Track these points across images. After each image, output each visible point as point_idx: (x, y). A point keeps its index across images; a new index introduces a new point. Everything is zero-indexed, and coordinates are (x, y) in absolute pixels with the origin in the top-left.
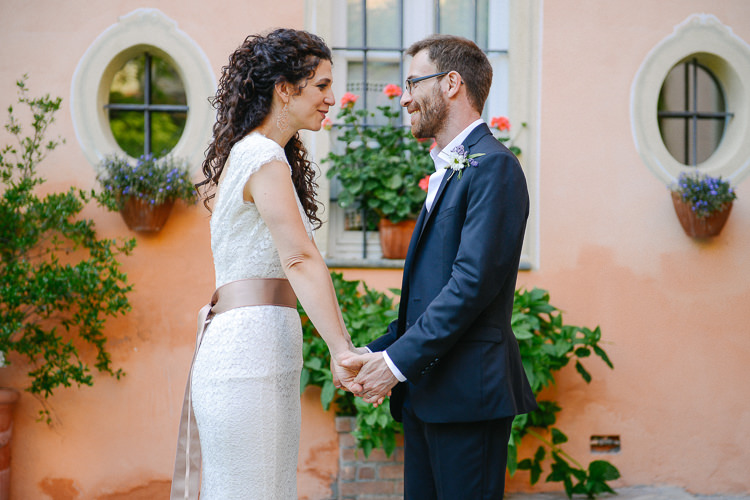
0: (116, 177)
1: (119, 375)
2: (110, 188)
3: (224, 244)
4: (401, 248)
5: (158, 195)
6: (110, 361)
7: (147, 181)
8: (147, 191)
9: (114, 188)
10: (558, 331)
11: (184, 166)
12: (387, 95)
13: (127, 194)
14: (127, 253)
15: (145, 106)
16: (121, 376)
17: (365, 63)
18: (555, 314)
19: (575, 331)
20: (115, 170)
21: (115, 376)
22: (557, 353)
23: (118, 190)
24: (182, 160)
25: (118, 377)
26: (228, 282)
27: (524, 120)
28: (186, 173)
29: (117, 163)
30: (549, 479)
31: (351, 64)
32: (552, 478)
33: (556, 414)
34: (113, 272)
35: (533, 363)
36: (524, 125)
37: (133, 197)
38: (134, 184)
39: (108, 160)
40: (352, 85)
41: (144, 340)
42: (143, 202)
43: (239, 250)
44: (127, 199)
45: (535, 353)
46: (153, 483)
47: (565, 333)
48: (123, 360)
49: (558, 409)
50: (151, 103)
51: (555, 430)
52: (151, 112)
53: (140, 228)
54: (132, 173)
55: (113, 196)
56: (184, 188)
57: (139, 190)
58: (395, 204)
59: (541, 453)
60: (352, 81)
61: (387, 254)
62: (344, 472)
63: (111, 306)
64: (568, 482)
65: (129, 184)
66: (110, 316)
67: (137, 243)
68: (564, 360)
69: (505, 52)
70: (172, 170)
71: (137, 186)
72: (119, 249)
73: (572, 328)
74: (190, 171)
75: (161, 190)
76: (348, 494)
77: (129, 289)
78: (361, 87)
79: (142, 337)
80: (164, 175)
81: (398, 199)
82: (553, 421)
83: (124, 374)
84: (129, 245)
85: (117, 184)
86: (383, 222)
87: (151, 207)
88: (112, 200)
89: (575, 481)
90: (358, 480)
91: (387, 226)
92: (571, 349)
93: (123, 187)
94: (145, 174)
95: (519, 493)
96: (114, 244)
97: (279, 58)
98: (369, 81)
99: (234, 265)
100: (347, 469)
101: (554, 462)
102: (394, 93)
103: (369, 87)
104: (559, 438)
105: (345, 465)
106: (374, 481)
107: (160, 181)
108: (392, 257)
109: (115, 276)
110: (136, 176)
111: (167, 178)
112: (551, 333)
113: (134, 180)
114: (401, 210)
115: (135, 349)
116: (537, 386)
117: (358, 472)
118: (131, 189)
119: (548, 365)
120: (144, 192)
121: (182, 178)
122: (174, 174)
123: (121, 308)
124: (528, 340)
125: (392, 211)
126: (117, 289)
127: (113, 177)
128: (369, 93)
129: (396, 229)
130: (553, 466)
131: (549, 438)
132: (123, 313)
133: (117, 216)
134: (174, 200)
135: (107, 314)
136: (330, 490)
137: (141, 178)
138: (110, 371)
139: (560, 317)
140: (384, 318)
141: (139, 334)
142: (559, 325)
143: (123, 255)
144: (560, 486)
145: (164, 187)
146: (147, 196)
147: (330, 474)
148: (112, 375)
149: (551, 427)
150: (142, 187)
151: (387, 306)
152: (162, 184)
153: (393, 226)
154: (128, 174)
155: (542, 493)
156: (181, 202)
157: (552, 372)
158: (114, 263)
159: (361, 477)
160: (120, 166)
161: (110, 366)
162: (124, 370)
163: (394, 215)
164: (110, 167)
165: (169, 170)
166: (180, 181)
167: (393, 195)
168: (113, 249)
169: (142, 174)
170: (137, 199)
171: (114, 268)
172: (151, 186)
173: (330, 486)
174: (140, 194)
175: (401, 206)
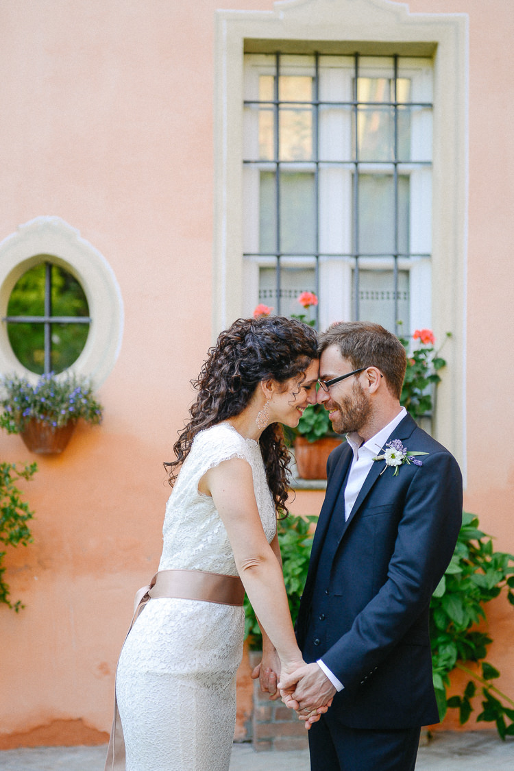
0: (15, 399)
1: (18, 607)
2: (9, 408)
3: (174, 531)
4: (318, 468)
5: (60, 417)
6: (8, 593)
7: (48, 402)
8: (49, 413)
9: (13, 409)
10: (489, 559)
11: (87, 383)
12: (302, 304)
13: (27, 417)
14: (27, 478)
15: (45, 318)
16: (20, 609)
17: (279, 269)
18: (485, 540)
19: (506, 559)
20: (14, 391)
21: (14, 609)
22: (487, 584)
23: (17, 412)
24: (85, 378)
25: (17, 610)
26: (169, 569)
27: (449, 330)
28: (90, 392)
29: (17, 383)
30: (480, 718)
31: (262, 269)
32: (482, 717)
33: (486, 646)
34: (14, 501)
35: (463, 599)
36: (449, 335)
37: (34, 419)
38: (35, 406)
39: (7, 379)
40: (265, 291)
41: (45, 568)
42: (44, 424)
43: (187, 540)
44: (28, 421)
45: (465, 587)
46: (55, 721)
47: (496, 562)
48: (23, 590)
49: (489, 641)
50: (51, 314)
51: (485, 665)
52: (51, 324)
53: (41, 450)
54: (33, 395)
55: (12, 418)
56: (88, 408)
57: (40, 412)
58: (312, 422)
59: (470, 690)
60: (264, 288)
61: (303, 475)
62: (259, 713)
63: (12, 538)
64: (500, 723)
65: (29, 406)
66: (10, 546)
67: (37, 468)
68: (495, 592)
69: (428, 256)
70: (75, 390)
71: (38, 408)
72: (18, 474)
73: (504, 556)
74: (93, 388)
75: (63, 412)
76: (264, 736)
77: (30, 516)
78: (274, 294)
79: (42, 565)
80: (66, 396)
81: (315, 417)
82: (483, 654)
83: (23, 607)
84: (30, 470)
85: (17, 406)
86: (299, 440)
87: (53, 430)
88: (12, 423)
89: (508, 722)
90: (274, 721)
91: (302, 445)
92: (504, 578)
93: (23, 409)
94: (46, 395)
95: (448, 732)
96: (14, 468)
97: (270, 355)
98: (283, 287)
99: (178, 554)
100: (262, 709)
101: (486, 700)
102: (310, 302)
103: (283, 294)
104: (490, 673)
105: (261, 705)
106: (291, 722)
107: (62, 401)
108: (309, 477)
109: (16, 505)
110: (37, 398)
111: (69, 399)
112: (480, 560)
113: (35, 402)
114: (318, 429)
115: (36, 578)
116: (467, 623)
117: (274, 714)
118: (32, 411)
119: (478, 599)
120: (45, 414)
121: (86, 397)
122: (77, 395)
123: (22, 540)
124: (457, 574)
125: (308, 430)
126: (16, 517)
127: (12, 397)
128: (283, 300)
129: (312, 448)
130: (484, 704)
131: (479, 673)
132: (24, 544)
133: (17, 439)
134: (77, 421)
135: (6, 544)
136: (243, 729)
137: (43, 400)
138: (8, 603)
139: (490, 544)
140: (302, 549)
141: (39, 562)
142: (489, 552)
143: (22, 480)
144: (492, 725)
145: (67, 408)
146: (48, 418)
147: (244, 711)
148: (11, 607)
149: (481, 661)
150: (43, 409)
151: (303, 531)
152: (64, 406)
153: (309, 445)
154: (28, 395)
155: (472, 732)
156: (83, 422)
157: (481, 605)
158: (15, 492)
159: (277, 718)
160: (20, 386)
161: (8, 598)
162: (23, 603)
163: (311, 433)
164: (10, 386)
165: (72, 389)
166: (83, 401)
167: (310, 412)
168: (13, 474)
169: (43, 395)
170: (38, 421)
171: (16, 496)
172: (53, 408)
173: (244, 724)
174: (42, 417)
175: (318, 424)
